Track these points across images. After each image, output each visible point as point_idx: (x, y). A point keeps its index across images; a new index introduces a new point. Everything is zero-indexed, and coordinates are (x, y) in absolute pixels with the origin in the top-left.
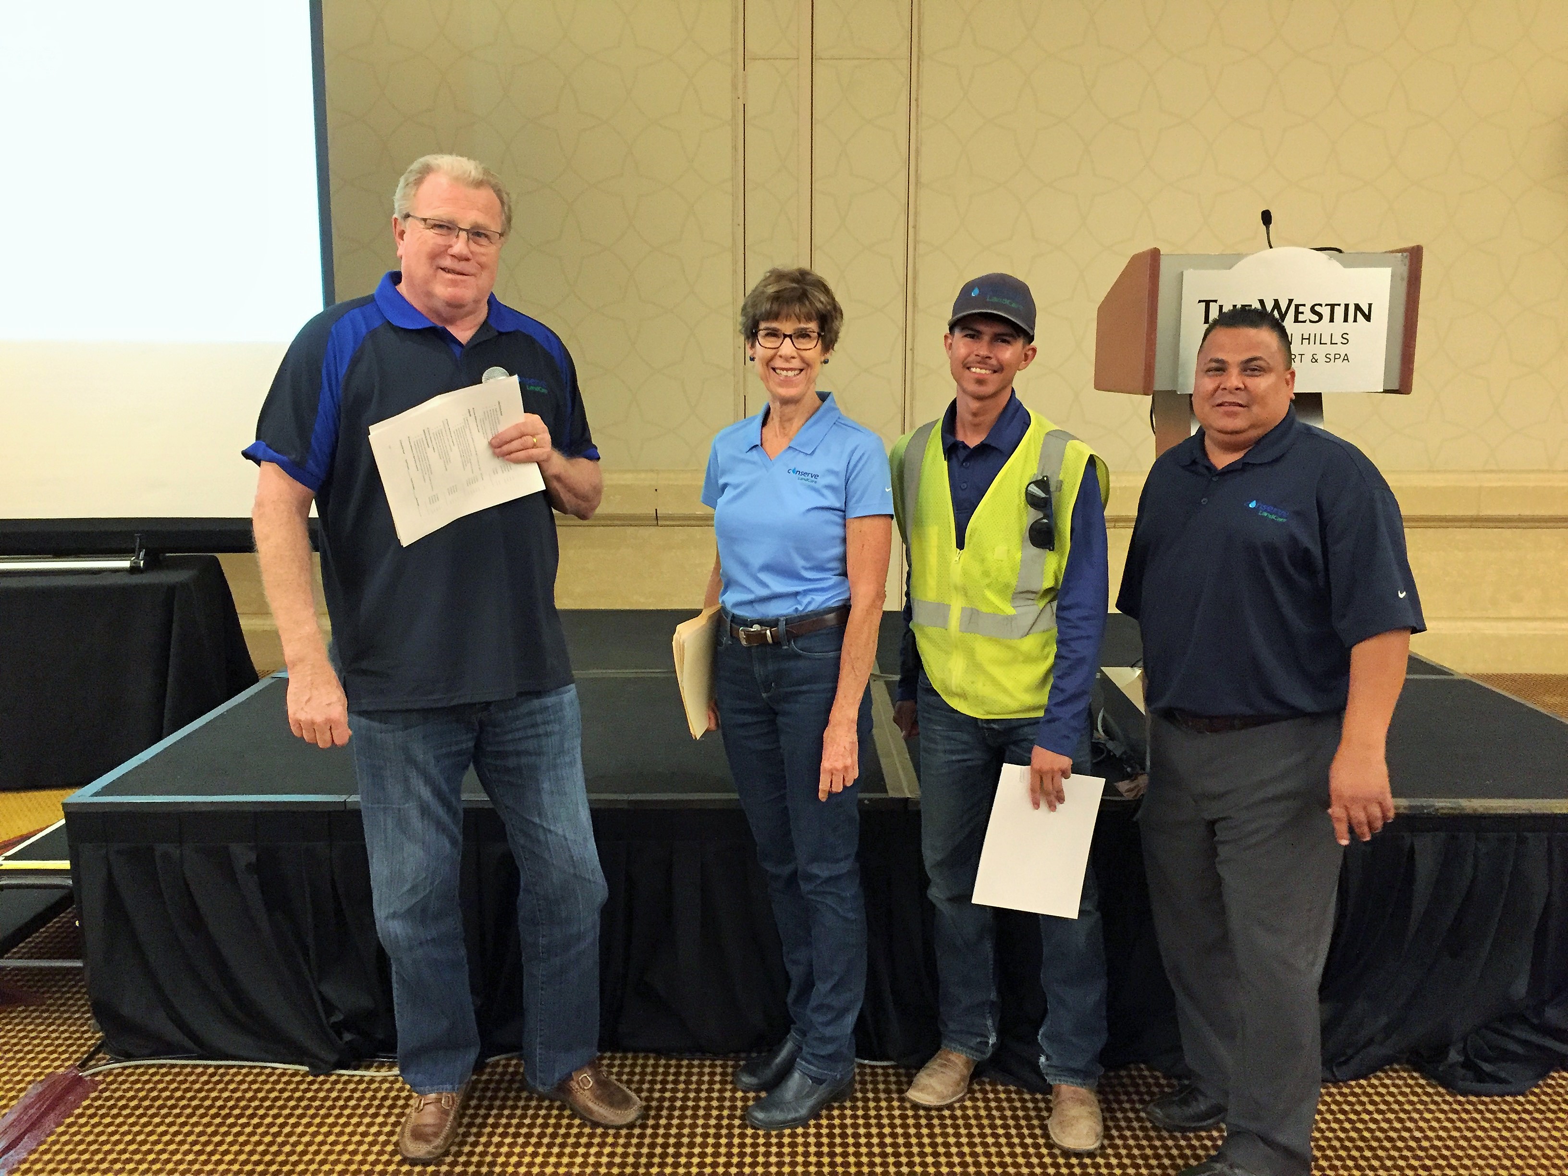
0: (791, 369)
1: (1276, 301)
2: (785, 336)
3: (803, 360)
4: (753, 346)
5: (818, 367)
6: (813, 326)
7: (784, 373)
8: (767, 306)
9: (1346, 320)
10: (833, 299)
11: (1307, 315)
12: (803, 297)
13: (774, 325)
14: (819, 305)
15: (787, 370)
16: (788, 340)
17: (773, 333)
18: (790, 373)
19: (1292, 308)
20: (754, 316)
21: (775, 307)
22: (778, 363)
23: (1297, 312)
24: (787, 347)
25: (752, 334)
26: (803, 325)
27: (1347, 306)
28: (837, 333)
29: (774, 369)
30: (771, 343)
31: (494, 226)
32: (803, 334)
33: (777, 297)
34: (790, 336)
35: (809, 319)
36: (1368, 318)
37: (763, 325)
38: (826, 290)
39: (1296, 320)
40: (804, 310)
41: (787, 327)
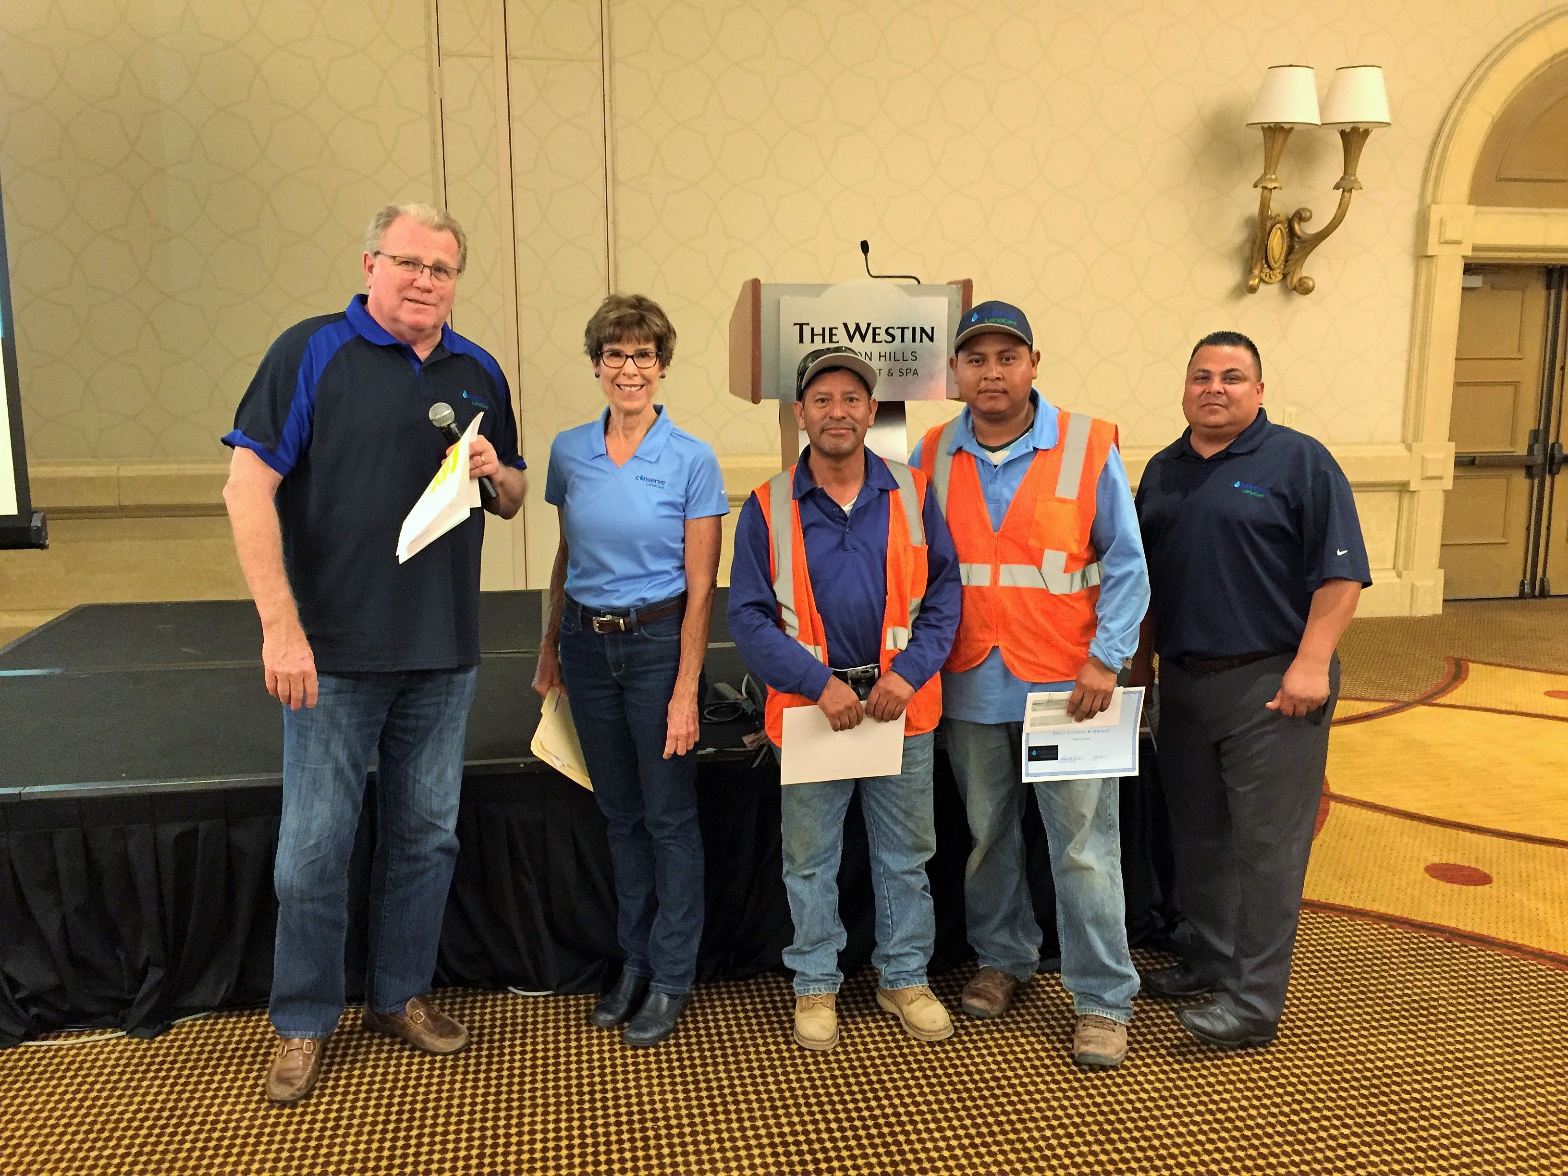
0: (634, 386)
1: (857, 325)
2: (627, 357)
3: (644, 377)
4: (597, 364)
5: (657, 383)
6: (651, 347)
7: (628, 389)
8: (610, 331)
9: (914, 340)
10: (667, 321)
11: (883, 336)
12: (641, 321)
13: (617, 347)
14: (656, 329)
15: (631, 386)
16: (630, 360)
17: (616, 354)
18: (633, 389)
19: (871, 330)
20: (598, 339)
21: (618, 331)
22: (622, 380)
23: (874, 334)
24: (630, 366)
25: (596, 353)
26: (642, 347)
27: (914, 329)
28: (671, 354)
29: (619, 386)
30: (616, 362)
31: (452, 263)
32: (643, 354)
33: (619, 322)
34: (632, 357)
35: (647, 340)
36: (931, 339)
37: (606, 347)
38: (661, 315)
39: (874, 341)
40: (643, 333)
41: (629, 349)
